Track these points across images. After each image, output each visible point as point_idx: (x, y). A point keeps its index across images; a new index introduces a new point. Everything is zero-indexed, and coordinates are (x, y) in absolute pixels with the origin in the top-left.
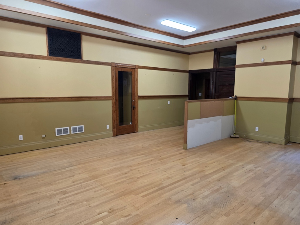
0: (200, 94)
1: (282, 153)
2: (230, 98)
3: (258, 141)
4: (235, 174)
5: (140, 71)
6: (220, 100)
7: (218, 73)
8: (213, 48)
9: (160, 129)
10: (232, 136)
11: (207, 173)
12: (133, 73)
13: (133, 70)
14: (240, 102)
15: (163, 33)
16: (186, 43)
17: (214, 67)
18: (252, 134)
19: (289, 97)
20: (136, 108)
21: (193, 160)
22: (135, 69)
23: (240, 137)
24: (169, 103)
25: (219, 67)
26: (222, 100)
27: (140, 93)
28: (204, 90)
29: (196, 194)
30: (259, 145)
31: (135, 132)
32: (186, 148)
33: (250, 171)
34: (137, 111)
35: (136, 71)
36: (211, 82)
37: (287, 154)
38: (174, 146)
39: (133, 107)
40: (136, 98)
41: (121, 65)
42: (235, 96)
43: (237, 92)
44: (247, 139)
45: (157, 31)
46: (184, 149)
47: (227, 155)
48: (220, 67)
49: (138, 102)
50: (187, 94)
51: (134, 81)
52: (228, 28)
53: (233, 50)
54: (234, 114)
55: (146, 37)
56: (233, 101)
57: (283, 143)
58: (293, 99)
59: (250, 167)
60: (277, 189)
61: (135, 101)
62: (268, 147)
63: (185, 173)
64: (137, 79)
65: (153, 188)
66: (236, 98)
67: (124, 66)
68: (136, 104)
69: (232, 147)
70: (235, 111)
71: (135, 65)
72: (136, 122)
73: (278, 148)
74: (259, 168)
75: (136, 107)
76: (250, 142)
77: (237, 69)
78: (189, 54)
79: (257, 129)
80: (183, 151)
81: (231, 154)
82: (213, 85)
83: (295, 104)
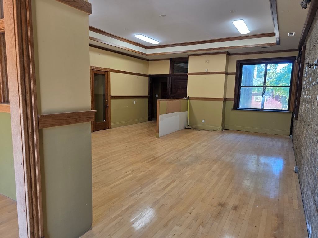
0: (157, 95)
1: (221, 136)
2: (185, 98)
3: (205, 130)
4: (197, 148)
5: (112, 73)
6: (178, 100)
7: (173, 78)
8: (169, 58)
9: (128, 126)
10: (187, 127)
11: (180, 149)
12: (106, 76)
13: (106, 73)
14: (191, 101)
15: (132, 43)
16: (148, 52)
17: (170, 73)
18: (200, 126)
19: (224, 97)
20: (109, 107)
21: (167, 143)
22: (107, 72)
23: (192, 128)
24: (134, 103)
25: (173, 73)
26: (180, 100)
27: (113, 93)
28: (160, 92)
29: (179, 158)
30: (206, 132)
31: (109, 129)
32: (158, 137)
33: (205, 146)
34: (110, 110)
35: (109, 74)
36: (168, 85)
37: (224, 136)
38: (148, 136)
39: (107, 106)
40: (109, 97)
41: (97, 69)
42: (187, 97)
43: (189, 94)
44: (197, 129)
45: (127, 41)
46: (156, 137)
47: (188, 139)
48: (175, 73)
49: (110, 101)
50: (148, 95)
51: (107, 82)
52: (183, 44)
53: (185, 60)
54: (187, 110)
55: (120, 46)
56: (187, 100)
57: (221, 130)
58: (226, 98)
59: (204, 144)
60: (222, 153)
61: (108, 101)
62: (212, 133)
63: (167, 150)
64: (110, 81)
65: (150, 158)
66: (189, 98)
67: (99, 69)
68: (109, 103)
69: (189, 134)
70: (188, 108)
71: (108, 69)
72: (109, 119)
73: (218, 133)
74: (210, 144)
75: (109, 105)
76: (199, 131)
77: (189, 76)
78: (148, 60)
79: (203, 121)
80: (156, 138)
81: (190, 138)
82: (169, 87)
83: (227, 102)
